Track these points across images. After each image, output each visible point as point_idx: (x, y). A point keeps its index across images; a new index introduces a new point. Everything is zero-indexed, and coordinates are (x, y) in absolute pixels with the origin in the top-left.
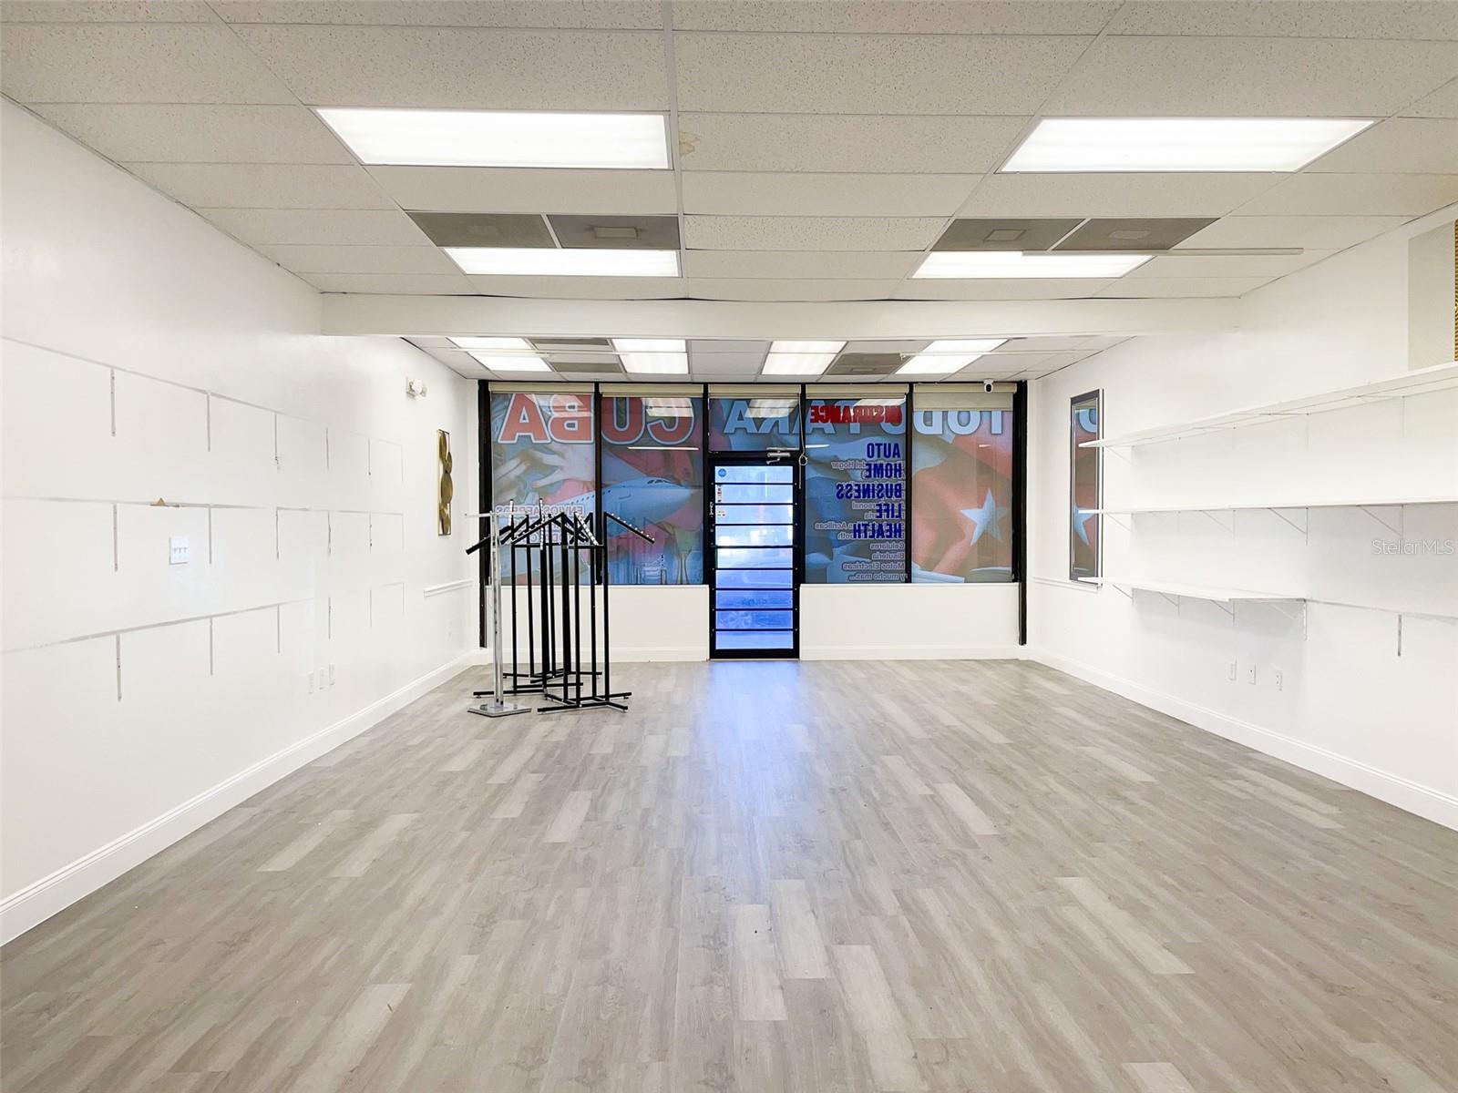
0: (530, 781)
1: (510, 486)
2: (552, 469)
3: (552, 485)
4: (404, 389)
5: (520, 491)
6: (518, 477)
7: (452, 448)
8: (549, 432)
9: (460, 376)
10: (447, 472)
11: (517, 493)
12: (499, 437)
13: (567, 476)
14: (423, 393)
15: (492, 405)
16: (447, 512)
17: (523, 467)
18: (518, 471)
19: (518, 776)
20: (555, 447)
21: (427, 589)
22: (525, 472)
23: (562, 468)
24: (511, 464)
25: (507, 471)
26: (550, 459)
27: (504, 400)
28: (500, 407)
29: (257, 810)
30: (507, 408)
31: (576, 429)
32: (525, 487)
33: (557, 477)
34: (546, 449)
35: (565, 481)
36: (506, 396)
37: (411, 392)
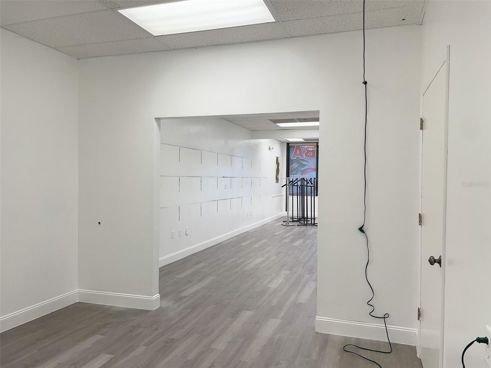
0: (291, 237)
1: (294, 170)
2: (305, 165)
3: (305, 170)
4: (268, 148)
5: (296, 171)
6: (296, 168)
7: (280, 161)
8: (304, 156)
9: (282, 143)
10: (278, 167)
11: (296, 172)
12: (292, 157)
13: (309, 167)
14: (273, 149)
15: (290, 149)
16: (278, 177)
17: (298, 165)
18: (296, 166)
19: (289, 236)
20: (306, 160)
21: (273, 196)
22: (298, 166)
23: (307, 165)
24: (294, 164)
25: (294, 166)
26: (304, 163)
27: (293, 148)
28: (292, 150)
29: (238, 237)
30: (294, 150)
31: (311, 155)
32: (298, 170)
33: (306, 167)
34: (303, 160)
35: (308, 168)
36: (294, 147)
37: (270, 149)
